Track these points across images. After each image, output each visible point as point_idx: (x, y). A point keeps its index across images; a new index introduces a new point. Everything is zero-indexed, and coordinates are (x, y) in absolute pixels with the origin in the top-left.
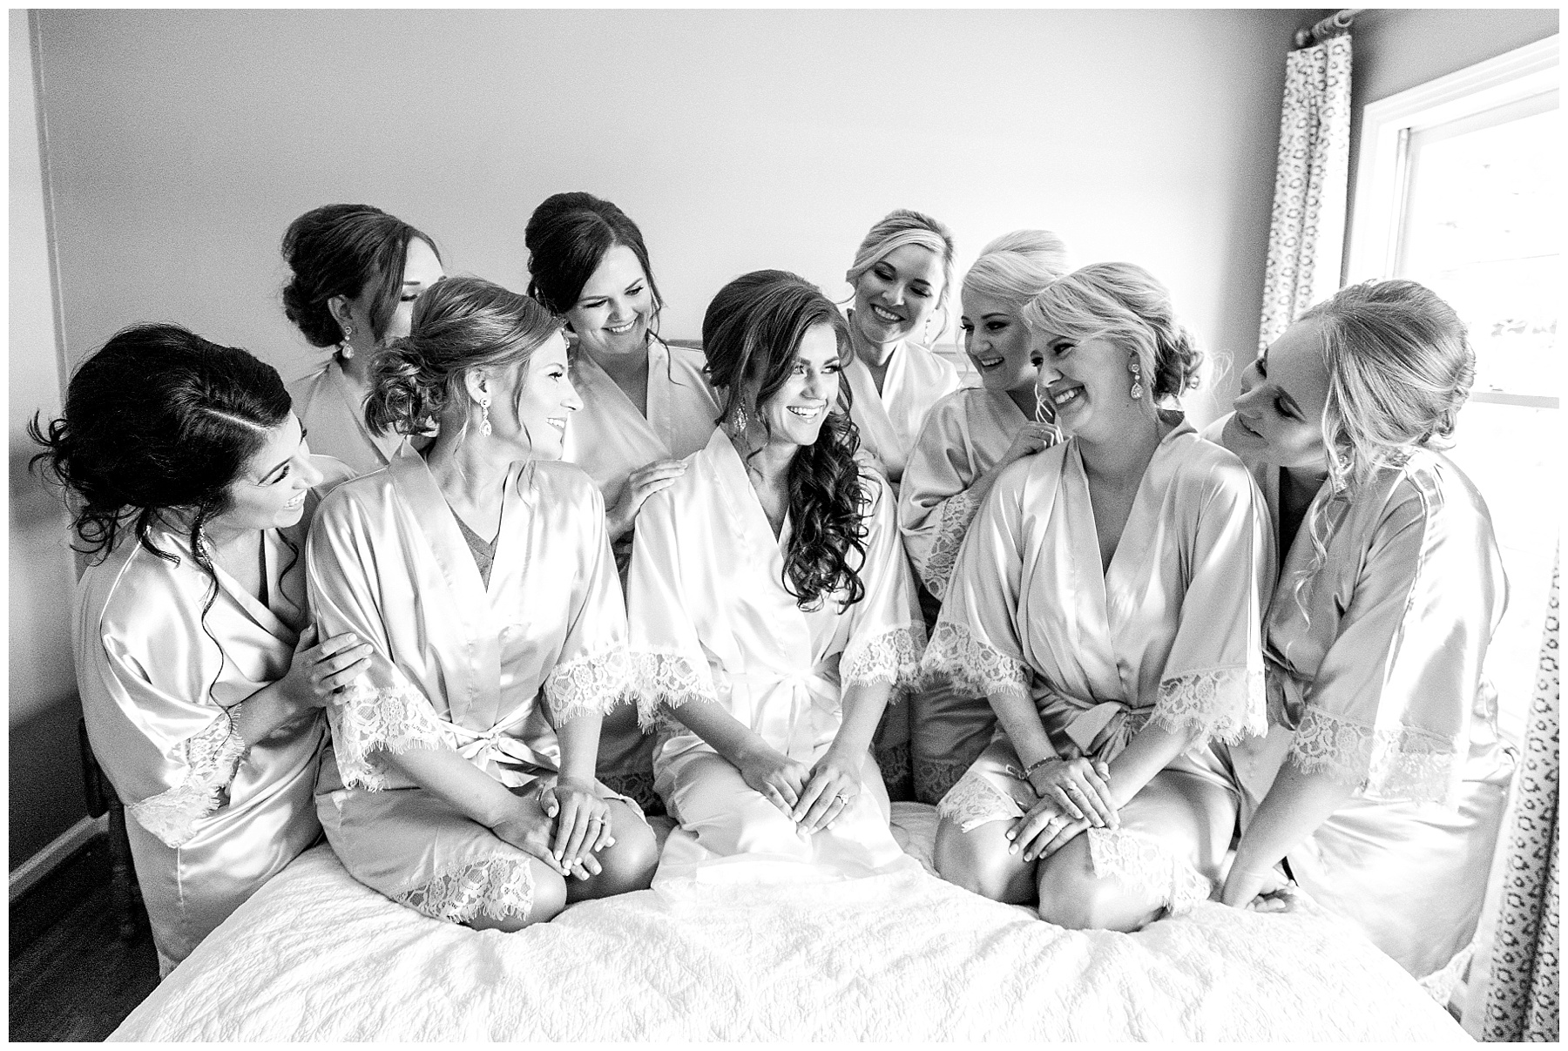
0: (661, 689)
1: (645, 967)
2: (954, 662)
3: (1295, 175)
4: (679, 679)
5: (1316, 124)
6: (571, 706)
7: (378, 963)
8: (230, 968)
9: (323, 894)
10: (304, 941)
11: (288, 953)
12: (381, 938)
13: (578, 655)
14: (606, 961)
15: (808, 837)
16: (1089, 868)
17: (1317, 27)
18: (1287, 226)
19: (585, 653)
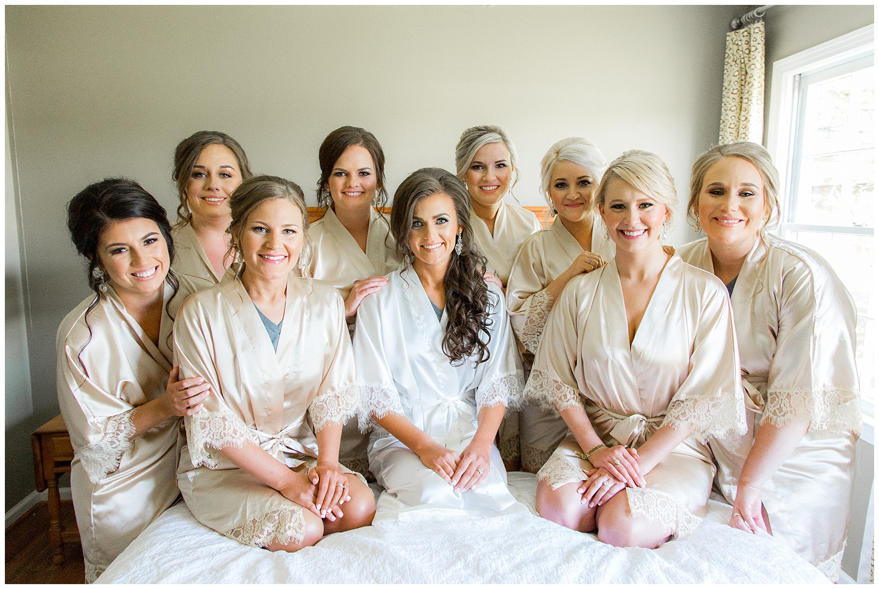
0: (372, 408)
1: (372, 570)
2: (541, 393)
3: (733, 104)
4: (382, 402)
5: (745, 74)
6: (324, 420)
7: (217, 571)
8: (131, 577)
9: (183, 532)
10: (173, 560)
11: (164, 567)
12: (218, 557)
13: (329, 391)
14: (349, 567)
15: (460, 494)
16: (628, 511)
17: (744, 17)
18: (729, 133)
19: (333, 389)
